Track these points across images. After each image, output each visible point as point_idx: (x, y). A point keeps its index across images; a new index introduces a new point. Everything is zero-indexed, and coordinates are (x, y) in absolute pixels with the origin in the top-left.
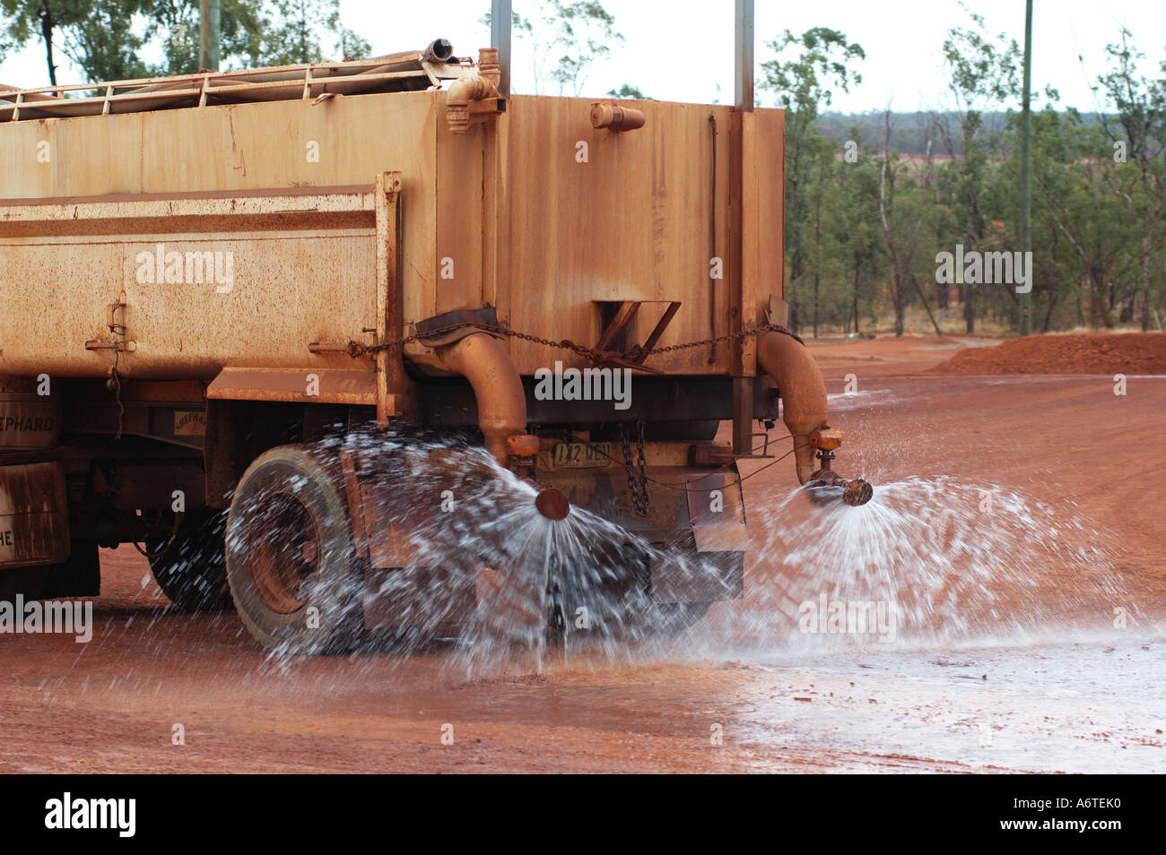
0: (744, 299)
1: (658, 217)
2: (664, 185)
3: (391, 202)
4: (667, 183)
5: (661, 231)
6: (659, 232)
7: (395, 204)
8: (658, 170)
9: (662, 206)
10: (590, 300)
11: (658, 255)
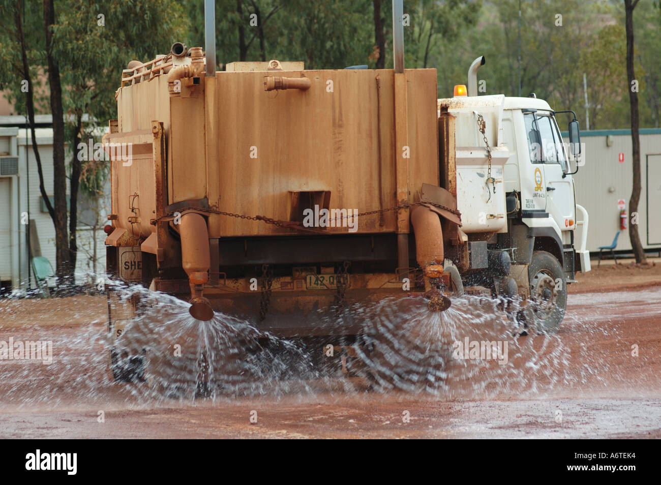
0: (398, 186)
1: (337, 140)
2: (341, 120)
3: (157, 138)
4: (344, 119)
5: (339, 148)
6: (338, 148)
7: (160, 139)
8: (337, 111)
9: (340, 133)
10: (287, 190)
11: (338, 163)
